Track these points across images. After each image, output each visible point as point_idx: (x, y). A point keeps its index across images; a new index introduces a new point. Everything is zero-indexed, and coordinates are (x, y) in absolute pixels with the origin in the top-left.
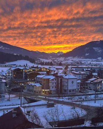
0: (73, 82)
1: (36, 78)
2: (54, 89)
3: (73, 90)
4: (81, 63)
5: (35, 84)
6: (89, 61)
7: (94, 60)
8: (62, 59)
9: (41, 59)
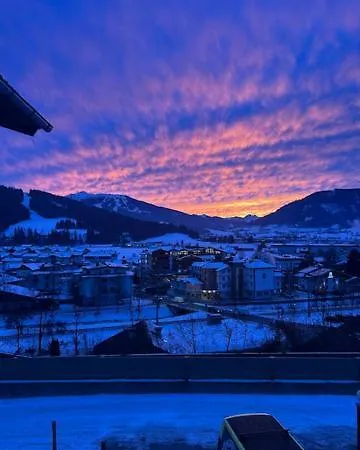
0: (264, 276)
1: (190, 269)
2: (226, 289)
3: (266, 293)
4: (295, 237)
5: (190, 280)
6: (312, 233)
7: (323, 229)
8: (254, 229)
9: (212, 231)
